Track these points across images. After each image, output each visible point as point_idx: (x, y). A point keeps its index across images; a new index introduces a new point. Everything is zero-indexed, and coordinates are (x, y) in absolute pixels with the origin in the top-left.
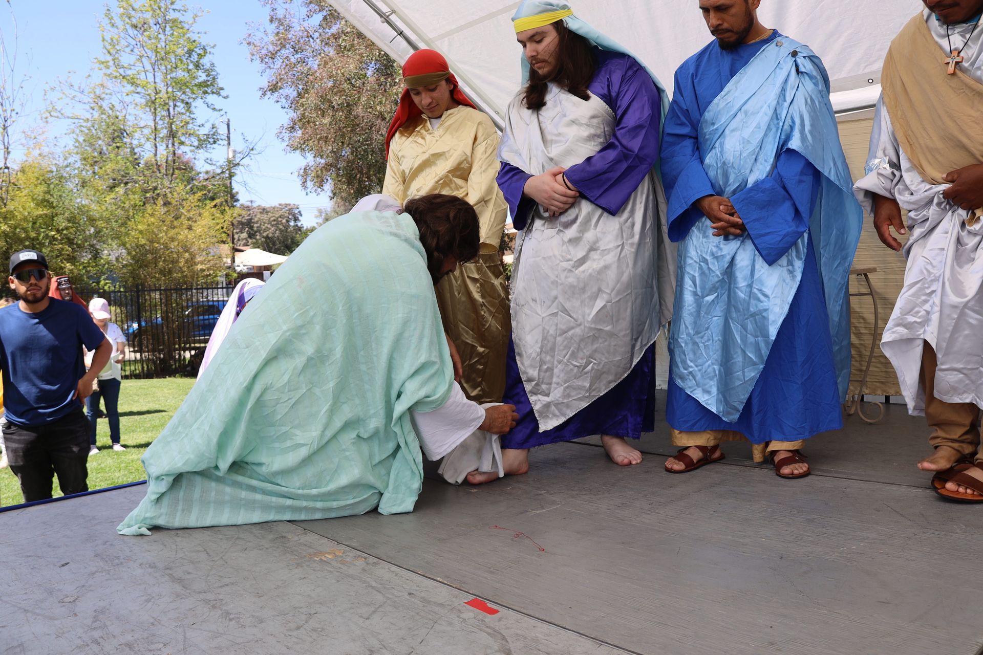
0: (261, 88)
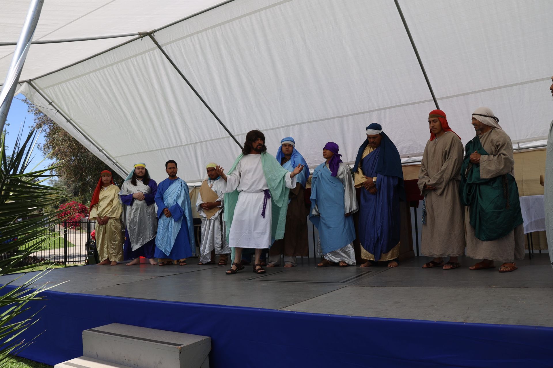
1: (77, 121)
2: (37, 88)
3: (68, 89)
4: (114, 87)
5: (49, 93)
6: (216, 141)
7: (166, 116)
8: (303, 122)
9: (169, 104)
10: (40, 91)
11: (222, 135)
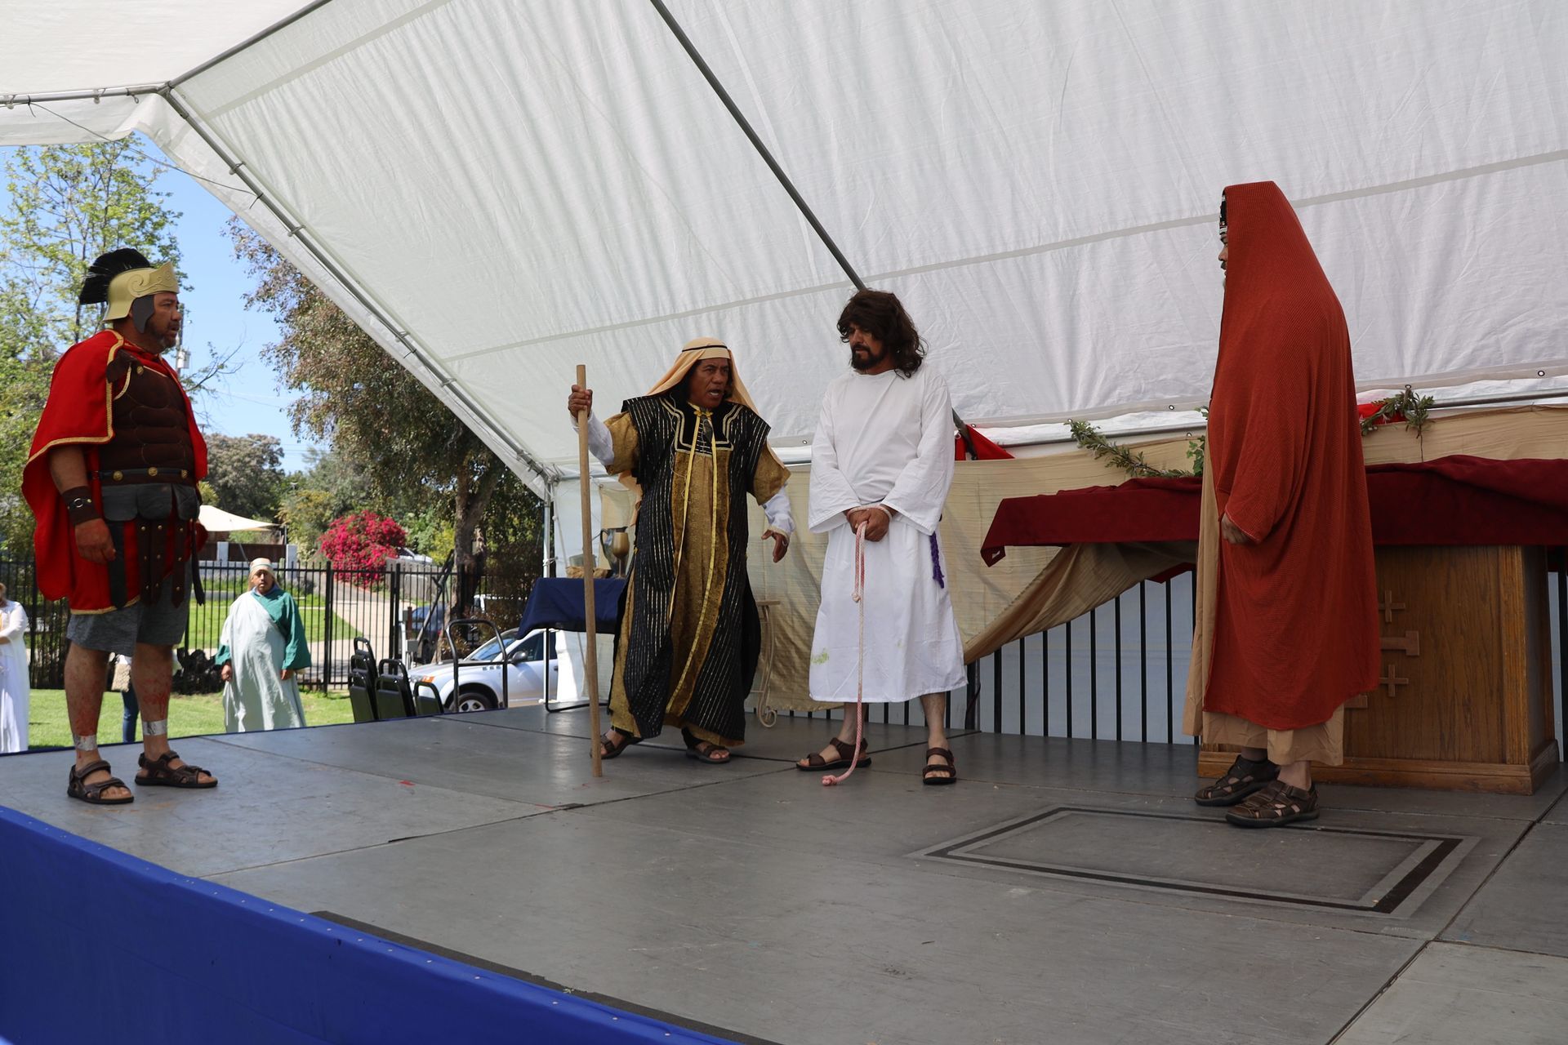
0: (246, 295)
1: (321, 231)
2: (193, 114)
3: (289, 111)
4: (440, 95)
5: (229, 129)
6: (797, 297)
7: (622, 203)
8: (1138, 228)
9: (634, 159)
10: (203, 125)
11: (819, 278)
